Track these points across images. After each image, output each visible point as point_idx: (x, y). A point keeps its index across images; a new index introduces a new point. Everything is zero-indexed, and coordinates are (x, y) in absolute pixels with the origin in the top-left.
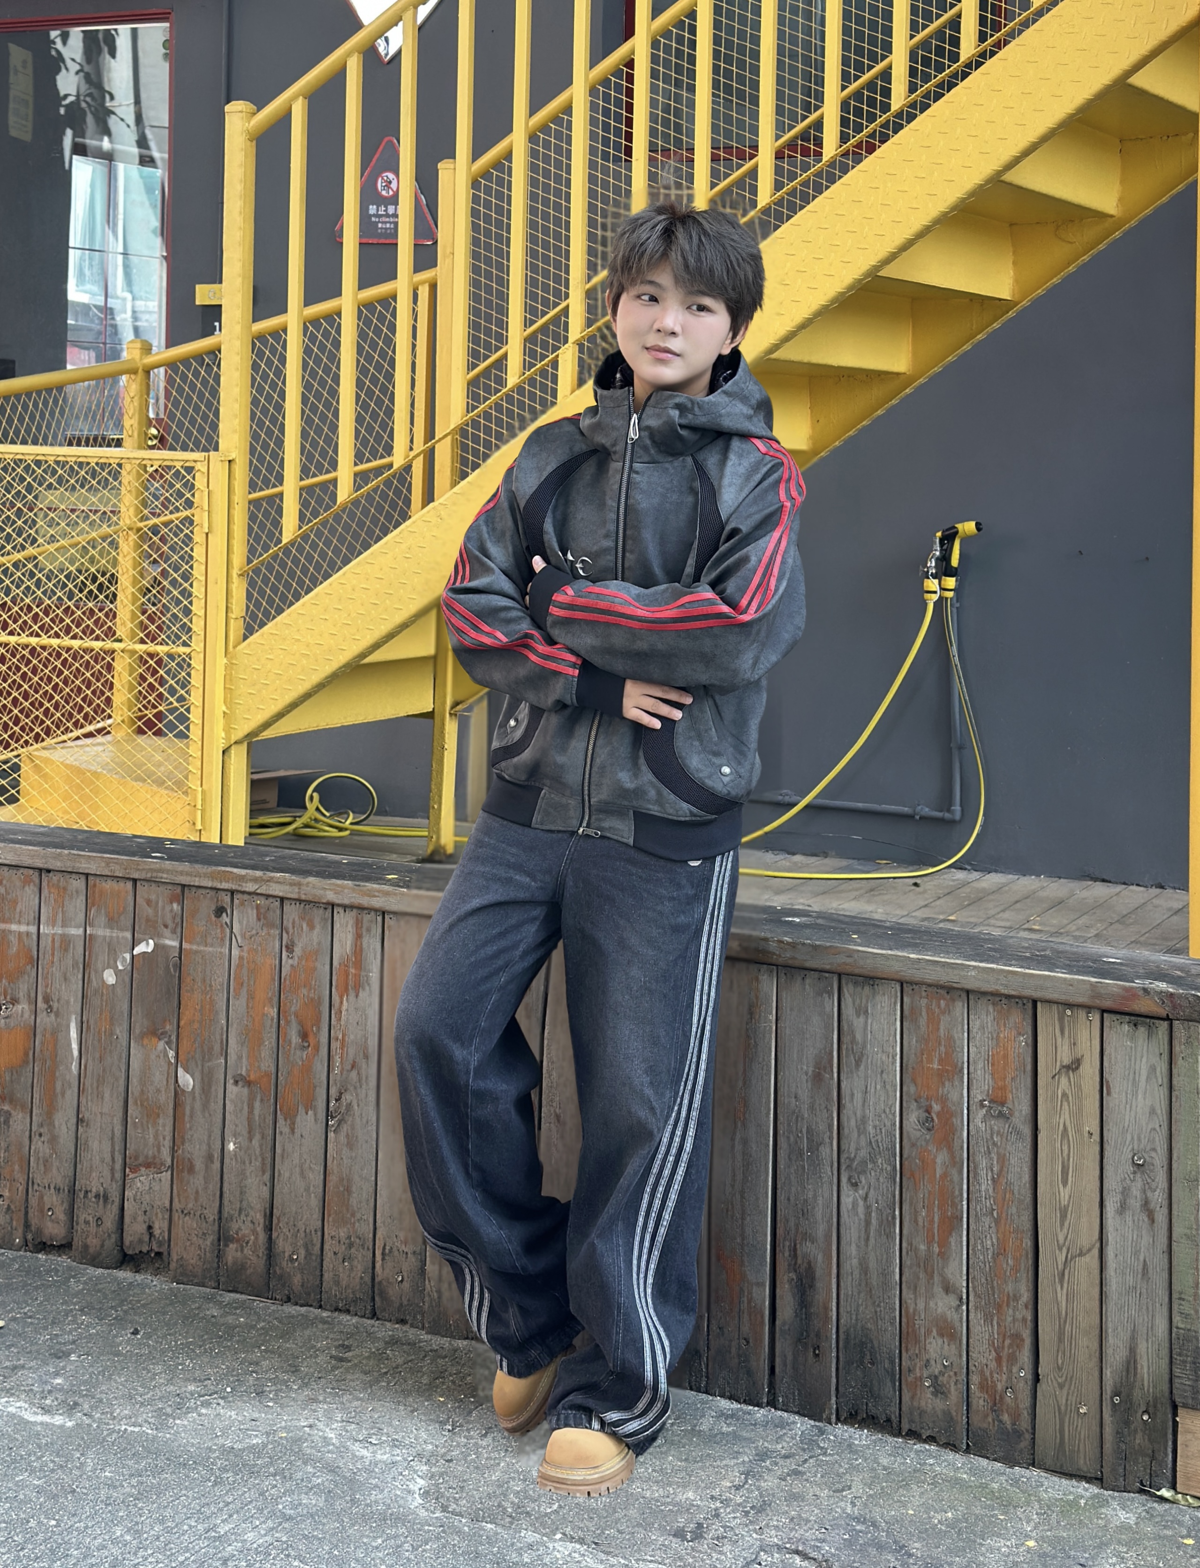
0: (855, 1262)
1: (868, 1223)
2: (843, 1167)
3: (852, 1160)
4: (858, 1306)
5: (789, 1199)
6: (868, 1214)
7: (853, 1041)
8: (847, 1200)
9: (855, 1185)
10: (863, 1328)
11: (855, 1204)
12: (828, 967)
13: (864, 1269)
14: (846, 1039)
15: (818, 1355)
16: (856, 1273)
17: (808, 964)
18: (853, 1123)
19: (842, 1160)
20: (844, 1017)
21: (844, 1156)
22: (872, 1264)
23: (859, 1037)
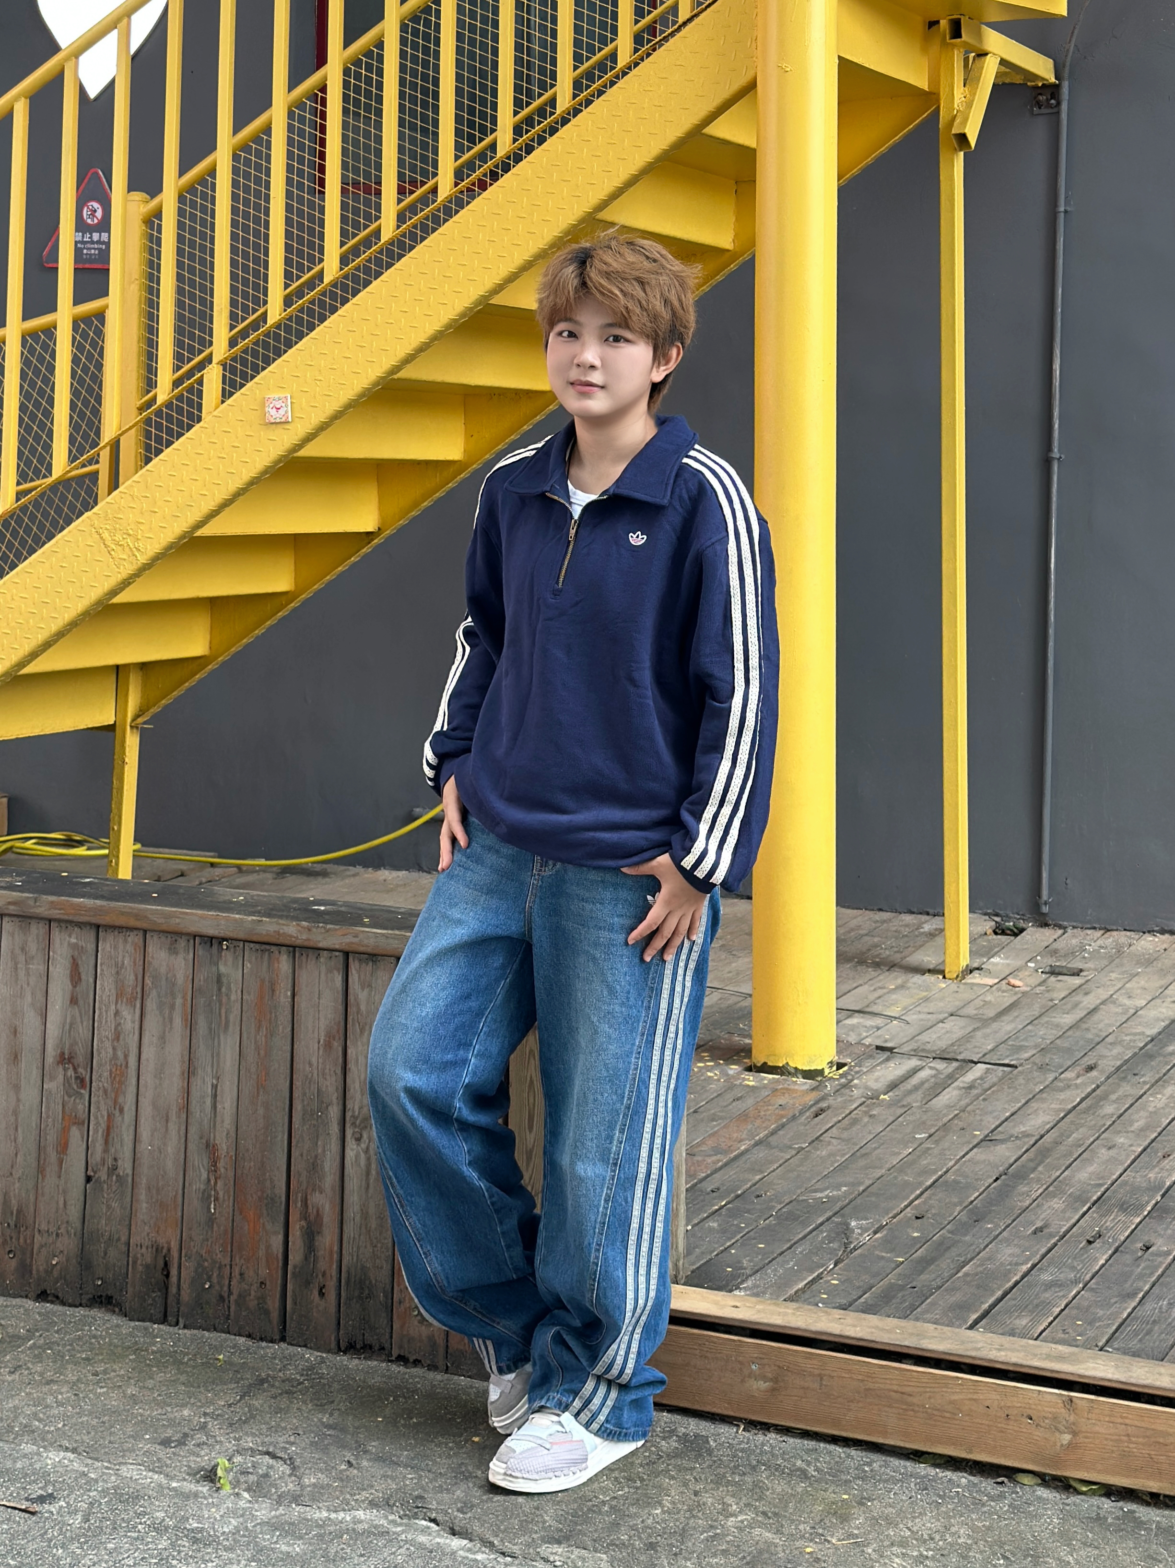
0: (357, 1208)
1: (368, 1173)
2: (348, 1125)
3: (356, 1118)
4: (358, 1248)
5: (302, 1155)
6: (368, 1166)
7: (358, 1011)
8: (350, 1154)
9: (358, 1140)
10: (363, 1268)
11: (357, 1156)
12: (337, 947)
13: (365, 1215)
14: (352, 1010)
15: (324, 1294)
16: (358, 1219)
17: (321, 945)
18: (357, 1085)
19: (348, 1119)
20: (350, 991)
21: (349, 1114)
22: (372, 1210)
23: (363, 1008)
